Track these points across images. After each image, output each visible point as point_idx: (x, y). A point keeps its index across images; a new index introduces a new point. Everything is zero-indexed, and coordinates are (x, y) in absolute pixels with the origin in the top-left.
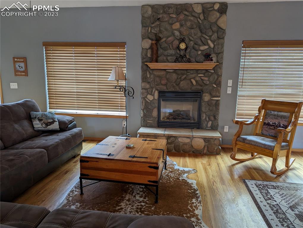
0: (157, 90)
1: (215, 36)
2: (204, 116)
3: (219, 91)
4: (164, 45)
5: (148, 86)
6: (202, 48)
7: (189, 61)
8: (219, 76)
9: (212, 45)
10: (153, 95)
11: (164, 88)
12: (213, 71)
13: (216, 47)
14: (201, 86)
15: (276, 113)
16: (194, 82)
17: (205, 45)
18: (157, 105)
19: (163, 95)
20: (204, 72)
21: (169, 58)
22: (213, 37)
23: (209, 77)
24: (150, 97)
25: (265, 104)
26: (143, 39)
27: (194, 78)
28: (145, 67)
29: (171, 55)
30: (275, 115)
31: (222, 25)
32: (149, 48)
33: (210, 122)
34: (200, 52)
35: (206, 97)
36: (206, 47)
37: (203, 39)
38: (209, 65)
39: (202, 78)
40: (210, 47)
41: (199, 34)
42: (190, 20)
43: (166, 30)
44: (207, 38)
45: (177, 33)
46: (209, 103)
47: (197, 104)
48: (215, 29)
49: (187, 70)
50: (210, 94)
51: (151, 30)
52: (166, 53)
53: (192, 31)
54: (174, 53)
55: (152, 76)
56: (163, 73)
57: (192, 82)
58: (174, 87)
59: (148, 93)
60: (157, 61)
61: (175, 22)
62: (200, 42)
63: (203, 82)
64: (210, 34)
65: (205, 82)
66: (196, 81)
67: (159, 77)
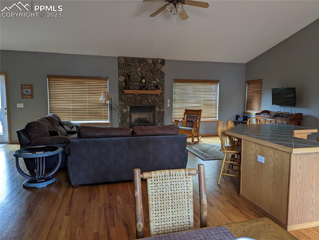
0: (129, 106)
1: (160, 76)
2: (157, 120)
3: (163, 106)
4: (132, 80)
5: (123, 103)
6: (154, 82)
7: (147, 89)
8: (163, 98)
9: (159, 81)
10: (127, 109)
11: (133, 105)
12: (160, 95)
13: (161, 82)
14: (154, 103)
15: (191, 115)
16: (150, 101)
17: (155, 81)
18: (129, 115)
19: (134, 109)
20: (155, 95)
21: (135, 87)
22: (159, 76)
23: (158, 98)
24: (125, 110)
25: (187, 112)
26: (119, 76)
27: (150, 99)
28: (121, 92)
29: (137, 86)
30: (191, 116)
31: (163, 71)
32: (124, 81)
33: (160, 123)
34: (152, 85)
35: (157, 109)
36: (156, 82)
37: (154, 77)
38: (158, 92)
39: (154, 99)
40: (157, 82)
41: (152, 75)
42: (146, 67)
43: (133, 71)
44: (156, 77)
45: (139, 74)
46: (159, 113)
47: (152, 113)
48: (159, 72)
49: (146, 94)
50: (159, 107)
51: (124, 71)
52: (134, 84)
53: (148, 73)
54: (138, 84)
55: (126, 98)
56: (132, 96)
57: (149, 101)
58: (139, 104)
59: (124, 108)
60: (129, 89)
61: (138, 68)
62: (152, 79)
63: (155, 101)
64: (157, 75)
65: (156, 101)
66: (151, 100)
67: (130, 98)
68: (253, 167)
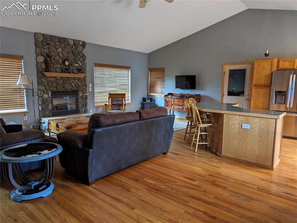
0: (50, 91)
1: (81, 59)
2: (80, 105)
3: (86, 90)
4: (53, 61)
5: (44, 88)
6: (76, 65)
7: (70, 73)
8: (85, 82)
9: (81, 64)
10: (48, 95)
11: (55, 89)
12: (83, 79)
13: (83, 65)
14: (77, 87)
15: (116, 99)
16: (74, 85)
17: (77, 63)
18: (51, 101)
19: (56, 94)
20: (78, 79)
21: (57, 70)
22: (80, 59)
23: (81, 82)
24: (46, 96)
25: (111, 95)
26: (37, 55)
27: (73, 83)
28: (41, 75)
29: (58, 68)
31: (85, 54)
32: (43, 62)
33: (84, 108)
34: (75, 68)
35: (81, 94)
37: (76, 60)
38: (81, 76)
39: (78, 83)
40: (79, 65)
41: (73, 57)
42: (68, 48)
43: (54, 51)
44: (78, 59)
45: (61, 55)
46: (82, 97)
47: (74, 99)
48: (81, 55)
49: (68, 78)
50: (82, 92)
51: (43, 50)
52: (55, 66)
53: (69, 54)
54: (60, 66)
55: (46, 81)
56: (54, 79)
57: (71, 85)
58: (61, 88)
59: (44, 93)
60: (51, 72)
61: (59, 48)
62: (74, 62)
63: (78, 85)
64: (79, 58)
65: (79, 85)
66: (75, 85)
67: (51, 81)
68: (237, 133)
